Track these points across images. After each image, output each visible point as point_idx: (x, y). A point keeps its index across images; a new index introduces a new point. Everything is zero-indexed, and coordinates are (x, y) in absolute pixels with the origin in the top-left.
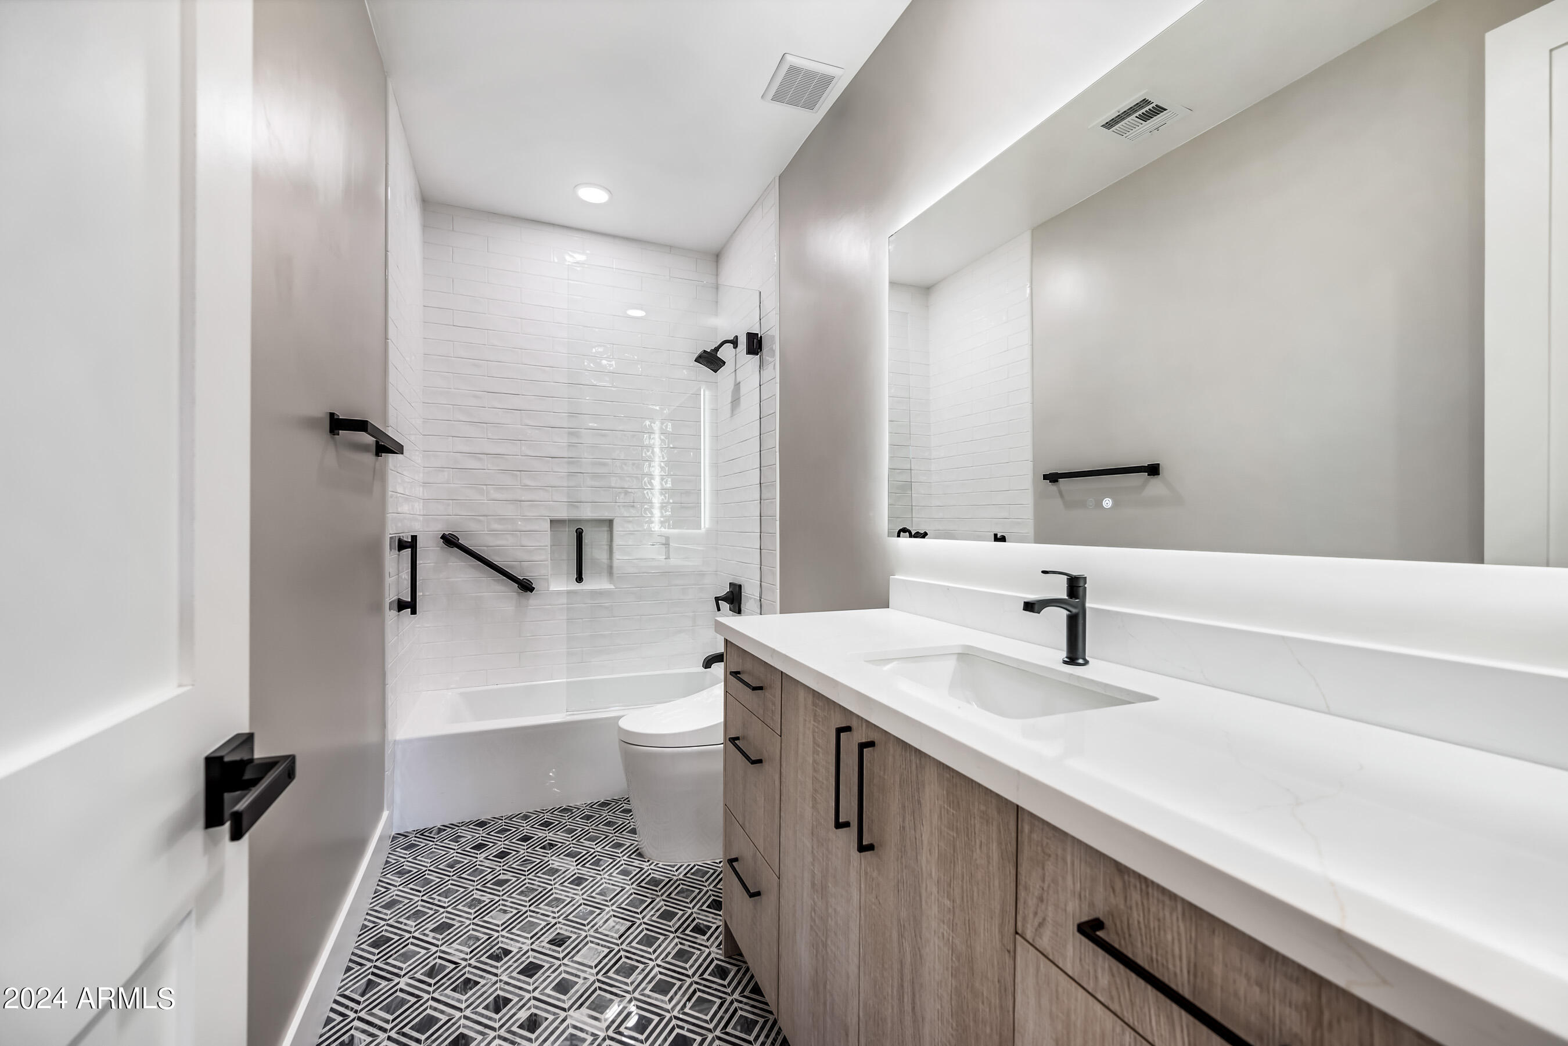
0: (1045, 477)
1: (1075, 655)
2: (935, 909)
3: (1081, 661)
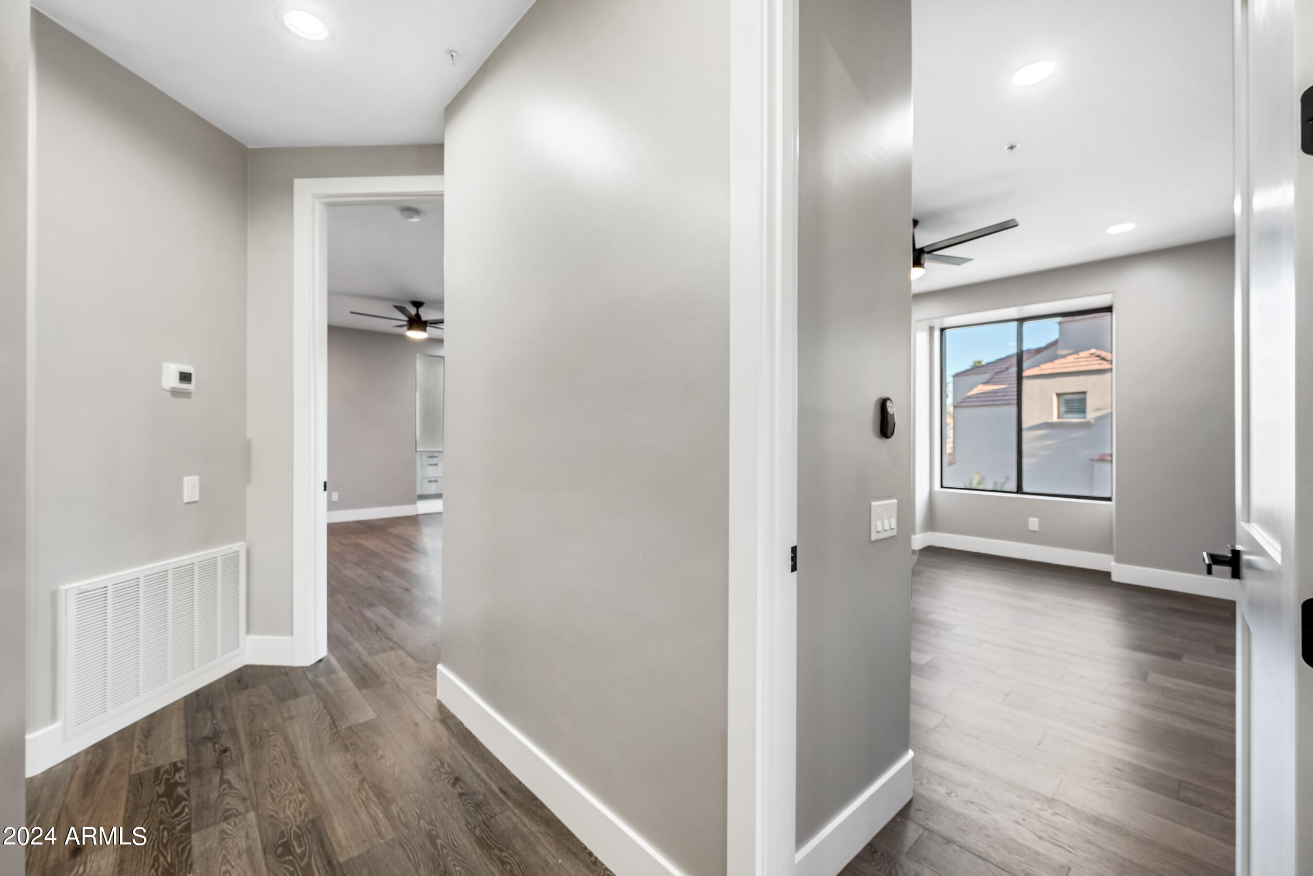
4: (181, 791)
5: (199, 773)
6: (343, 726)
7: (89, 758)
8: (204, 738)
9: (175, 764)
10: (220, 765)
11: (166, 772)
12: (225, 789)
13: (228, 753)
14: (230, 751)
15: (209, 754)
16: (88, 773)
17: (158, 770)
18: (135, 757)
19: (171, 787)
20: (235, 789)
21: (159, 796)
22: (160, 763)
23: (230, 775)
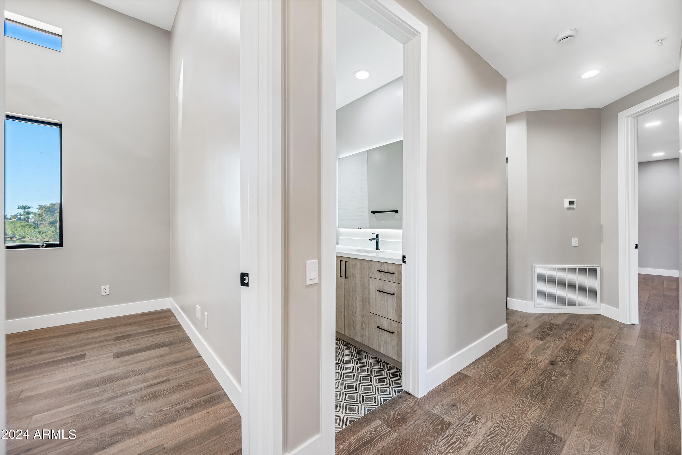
0: (372, 212)
1: (377, 248)
2: (358, 281)
3: (379, 249)
4: (553, 329)
5: (561, 328)
6: (617, 341)
7: (539, 315)
8: (569, 324)
9: (557, 324)
10: (567, 330)
11: (553, 325)
12: (564, 334)
13: (572, 329)
14: (573, 329)
15: (567, 327)
16: (537, 317)
17: (552, 323)
18: (549, 319)
19: (552, 327)
20: (566, 335)
21: (548, 327)
22: (553, 322)
23: (568, 333)
